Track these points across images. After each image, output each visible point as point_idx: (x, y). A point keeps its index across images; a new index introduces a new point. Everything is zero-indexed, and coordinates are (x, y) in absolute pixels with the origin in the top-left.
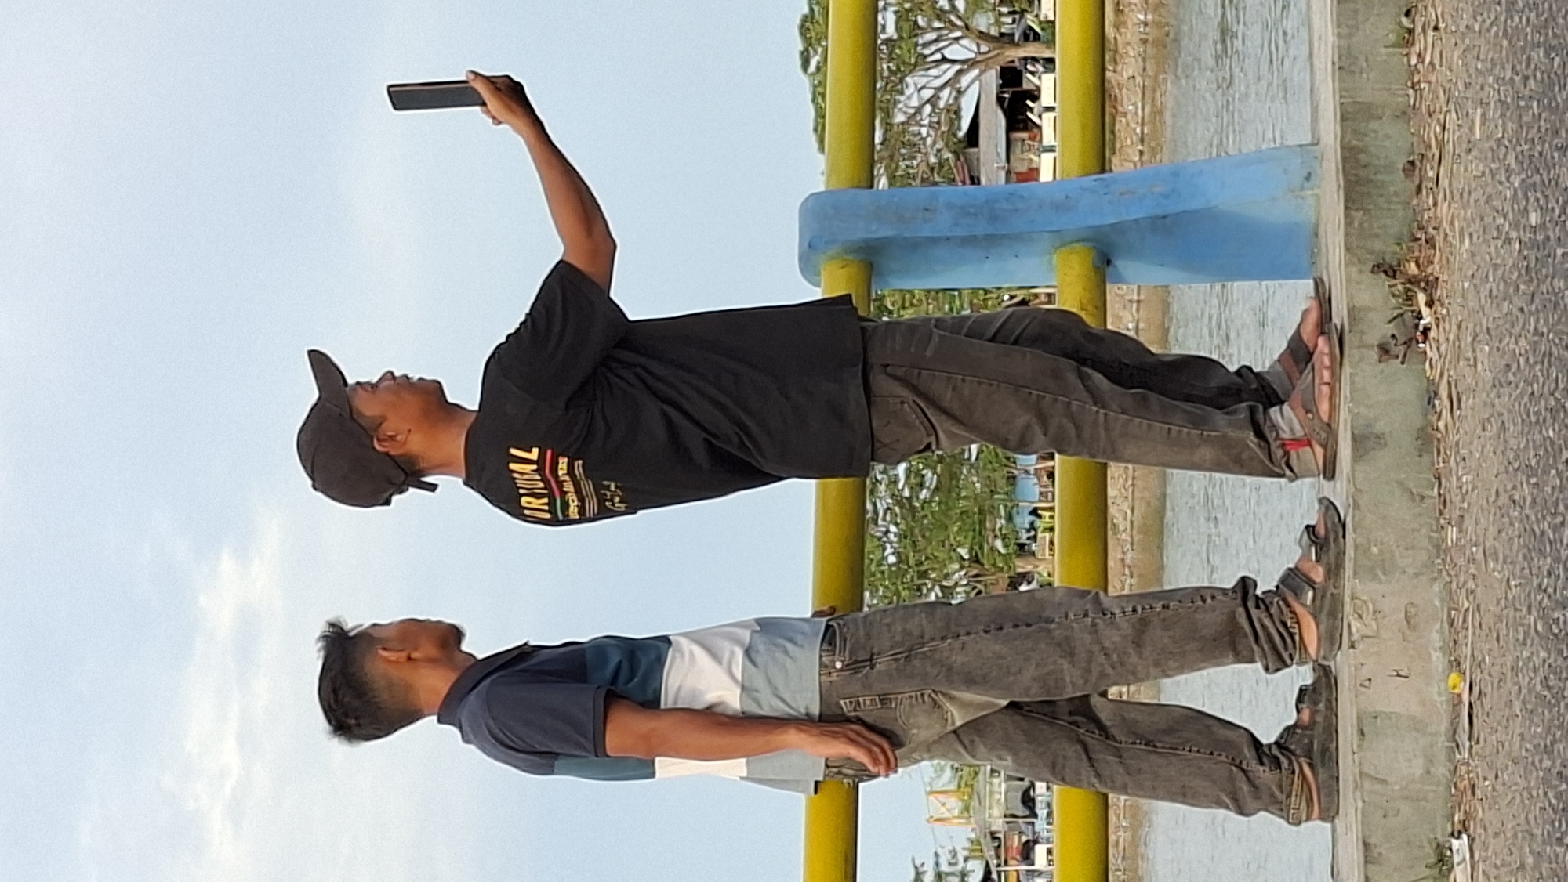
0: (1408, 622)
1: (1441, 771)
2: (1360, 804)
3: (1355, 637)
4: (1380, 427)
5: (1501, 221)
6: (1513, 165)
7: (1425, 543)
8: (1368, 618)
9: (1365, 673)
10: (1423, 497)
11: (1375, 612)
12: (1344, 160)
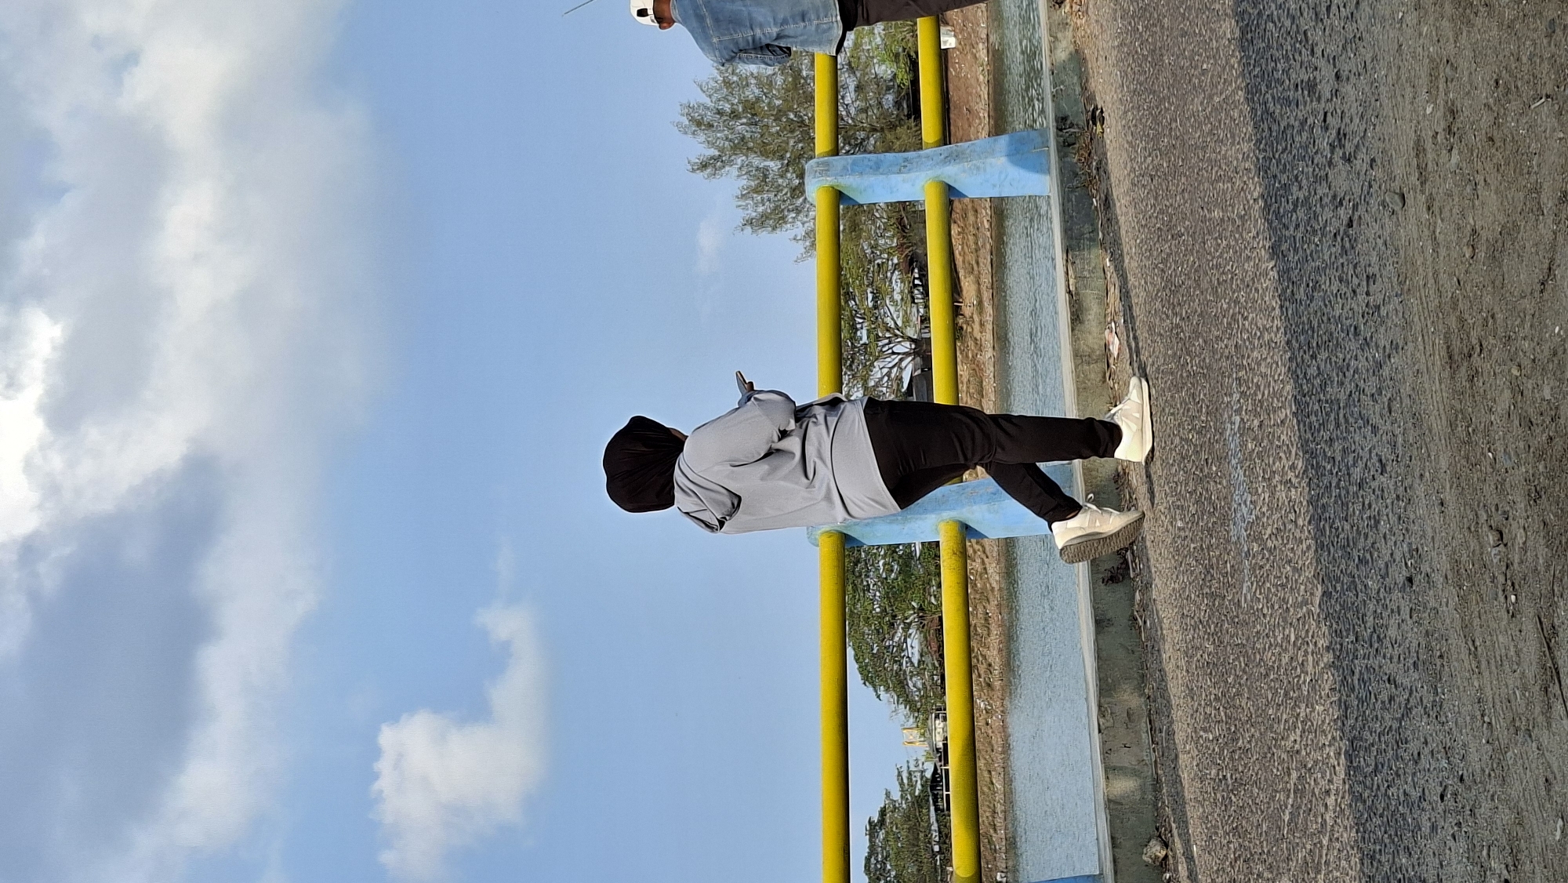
0: (1129, 718)
1: (1150, 797)
2: (1109, 817)
3: (1103, 727)
4: (1110, 615)
5: (1163, 518)
6: (1168, 491)
7: (1136, 675)
8: (1108, 717)
9: (1108, 746)
10: (1133, 652)
11: (1111, 713)
12: (1084, 474)
